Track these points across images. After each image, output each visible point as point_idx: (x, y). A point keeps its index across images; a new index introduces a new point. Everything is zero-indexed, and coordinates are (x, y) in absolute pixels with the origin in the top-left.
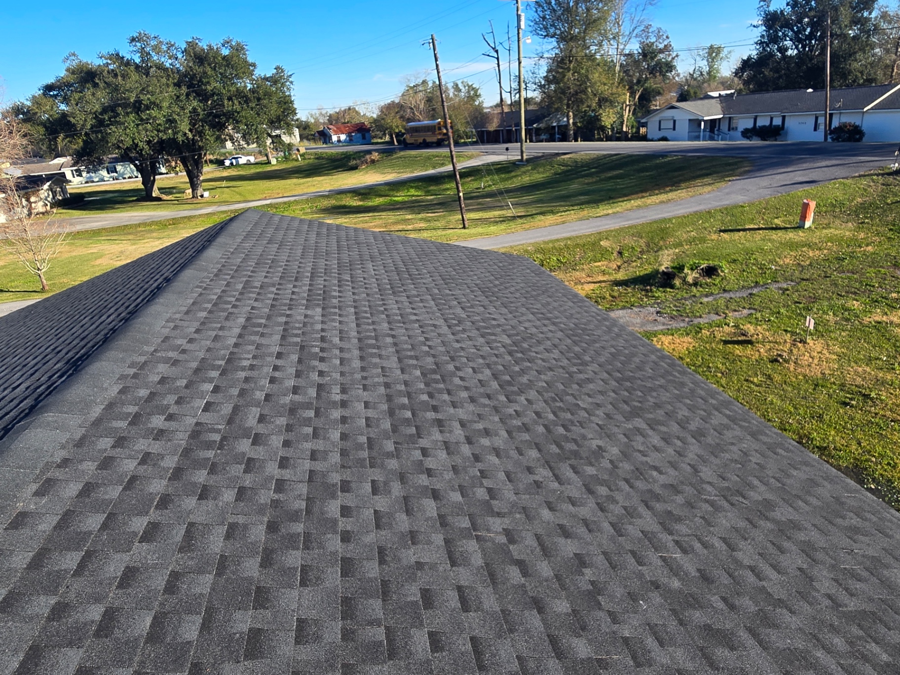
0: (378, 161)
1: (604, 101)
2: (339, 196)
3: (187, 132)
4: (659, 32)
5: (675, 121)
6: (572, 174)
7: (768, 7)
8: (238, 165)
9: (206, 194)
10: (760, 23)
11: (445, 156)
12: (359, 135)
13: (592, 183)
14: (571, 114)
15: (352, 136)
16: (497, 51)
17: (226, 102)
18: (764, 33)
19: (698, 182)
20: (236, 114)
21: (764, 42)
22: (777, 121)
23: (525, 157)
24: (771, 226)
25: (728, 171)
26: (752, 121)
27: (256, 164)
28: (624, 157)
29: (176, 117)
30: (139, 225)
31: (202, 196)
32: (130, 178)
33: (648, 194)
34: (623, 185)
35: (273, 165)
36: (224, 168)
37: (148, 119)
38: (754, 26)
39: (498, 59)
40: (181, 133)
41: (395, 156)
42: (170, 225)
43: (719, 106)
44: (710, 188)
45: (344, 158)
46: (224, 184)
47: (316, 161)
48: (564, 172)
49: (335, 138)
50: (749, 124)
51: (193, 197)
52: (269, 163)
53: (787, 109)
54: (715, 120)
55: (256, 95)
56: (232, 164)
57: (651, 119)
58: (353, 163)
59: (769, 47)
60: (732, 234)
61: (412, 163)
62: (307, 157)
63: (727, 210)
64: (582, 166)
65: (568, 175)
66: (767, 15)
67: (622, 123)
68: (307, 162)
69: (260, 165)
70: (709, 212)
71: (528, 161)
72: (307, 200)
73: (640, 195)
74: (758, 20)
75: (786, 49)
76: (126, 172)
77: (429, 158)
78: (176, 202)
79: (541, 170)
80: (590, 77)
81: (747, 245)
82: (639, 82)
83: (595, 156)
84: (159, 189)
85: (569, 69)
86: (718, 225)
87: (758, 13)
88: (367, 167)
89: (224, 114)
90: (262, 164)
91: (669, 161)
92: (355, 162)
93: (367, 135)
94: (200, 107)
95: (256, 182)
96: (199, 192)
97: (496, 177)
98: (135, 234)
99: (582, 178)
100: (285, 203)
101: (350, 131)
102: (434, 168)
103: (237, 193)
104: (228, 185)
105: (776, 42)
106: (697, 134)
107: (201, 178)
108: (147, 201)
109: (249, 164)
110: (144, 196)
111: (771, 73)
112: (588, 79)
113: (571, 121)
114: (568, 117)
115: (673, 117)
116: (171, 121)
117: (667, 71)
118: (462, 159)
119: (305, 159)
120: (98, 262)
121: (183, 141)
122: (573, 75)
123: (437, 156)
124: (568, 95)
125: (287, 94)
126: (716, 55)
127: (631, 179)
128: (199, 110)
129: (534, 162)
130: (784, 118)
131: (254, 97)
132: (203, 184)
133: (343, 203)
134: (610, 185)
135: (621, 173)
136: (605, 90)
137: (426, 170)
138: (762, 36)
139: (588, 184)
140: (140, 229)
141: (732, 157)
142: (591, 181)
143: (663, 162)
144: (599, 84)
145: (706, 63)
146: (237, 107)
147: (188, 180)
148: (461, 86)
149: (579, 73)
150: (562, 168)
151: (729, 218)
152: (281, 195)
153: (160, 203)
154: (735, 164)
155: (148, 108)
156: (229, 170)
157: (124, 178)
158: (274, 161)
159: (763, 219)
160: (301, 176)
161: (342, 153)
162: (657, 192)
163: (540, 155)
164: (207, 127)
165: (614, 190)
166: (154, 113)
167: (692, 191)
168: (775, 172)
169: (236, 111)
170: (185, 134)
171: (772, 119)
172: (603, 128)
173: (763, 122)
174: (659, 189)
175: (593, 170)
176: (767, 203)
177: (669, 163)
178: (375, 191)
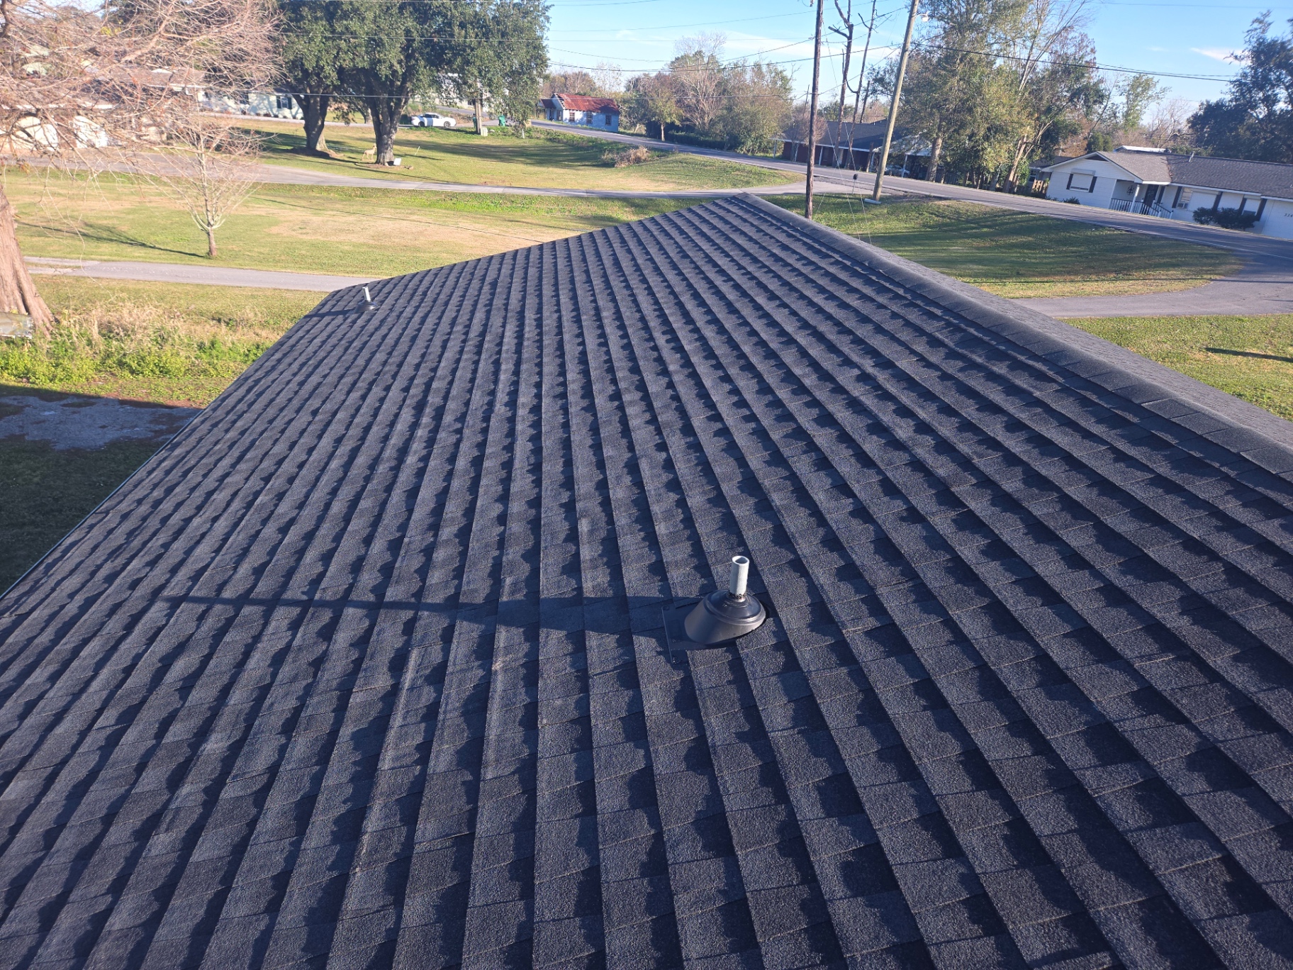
0: (645, 160)
1: (996, 130)
2: (602, 202)
3: (395, 64)
4: (1082, 40)
5: (1095, 179)
6: (951, 231)
7: (1264, 31)
8: (430, 127)
9: (397, 161)
10: (1247, 53)
11: (750, 172)
12: (603, 117)
13: (985, 248)
14: (940, 141)
15: (591, 116)
16: (851, 28)
17: (456, 29)
18: (1248, 71)
19: (1161, 273)
20: (468, 51)
21: (1245, 84)
22: (1252, 206)
23: (879, 194)
24: (1284, 355)
25: (1205, 265)
26: (1213, 198)
27: (458, 130)
28: (1035, 219)
29: (385, 38)
30: (312, 188)
31: (391, 163)
32: (267, 115)
33: (1079, 278)
34: (1036, 258)
35: (484, 138)
36: (411, 128)
37: (343, 33)
38: (1236, 57)
39: (850, 38)
40: (388, 64)
41: (671, 158)
42: (356, 196)
43: (1165, 168)
44: (1182, 285)
45: (592, 147)
46: (417, 151)
47: (548, 143)
48: (940, 226)
49: (566, 115)
50: (1208, 203)
51: (378, 162)
52: (477, 132)
53: (1271, 190)
54: (1157, 186)
55: (500, 27)
56: (422, 124)
57: (1060, 170)
58: (607, 156)
59: (1250, 92)
60: (1226, 356)
61: (700, 171)
62: (533, 134)
63: (1216, 322)
64: (968, 221)
65: (946, 231)
66: (1260, 44)
67: (1010, 169)
68: (534, 142)
69: (463, 134)
70: (1191, 320)
71: (884, 200)
72: (557, 198)
73: (1068, 278)
74: (1243, 49)
75: (1275, 101)
76: (261, 106)
77: (725, 170)
78: (352, 165)
79: (902, 216)
80: (985, 89)
81: (1253, 376)
82: (1049, 110)
83: (988, 209)
84: (327, 142)
85: (954, 74)
86: (1203, 339)
87: (1247, 39)
88: (628, 166)
89: (452, 48)
90: (467, 132)
91: (1106, 235)
92: (610, 156)
93: (613, 119)
94: (416, 29)
95: (464, 158)
96: (388, 156)
97: (833, 216)
98: (310, 199)
99: (968, 238)
100: (524, 197)
101: (591, 108)
102: (734, 185)
103: (440, 168)
104: (422, 154)
105: (1261, 88)
106: (1124, 203)
107: (394, 137)
108: (308, 155)
109: (446, 128)
110: (305, 147)
111: (1248, 133)
112: (980, 93)
113: (938, 152)
114: (934, 143)
115: (1094, 172)
116: (375, 43)
117: (1095, 102)
118: (779, 180)
119: (530, 137)
120: (275, 230)
121: (386, 76)
122: (958, 82)
123: (738, 170)
124: (944, 111)
125: (538, 34)
126: (1143, 91)
127: (1046, 253)
128: (415, 34)
129: (893, 202)
130: (1264, 202)
131: (499, 30)
132: (395, 147)
133: (609, 213)
134: (1014, 255)
135: (1030, 241)
136: (1001, 113)
137: (722, 187)
138: (1245, 75)
139: (978, 248)
140: (314, 194)
141: (1209, 246)
142: (982, 245)
143: (1097, 236)
144: (995, 103)
145: (1125, 101)
146: (472, 40)
147: (374, 136)
148: (764, 69)
149: (968, 82)
150: (936, 219)
151: (1221, 332)
152: (507, 184)
153: (328, 161)
154: (1217, 256)
155: (345, 16)
156: (418, 133)
157: (258, 115)
158: (484, 132)
159: (1271, 343)
160: (528, 161)
161: (590, 140)
162: (1094, 277)
163: (902, 194)
164: (422, 63)
165: (1023, 264)
166: (354, 24)
167: (1154, 286)
168: (1280, 279)
169: (469, 46)
170: (391, 66)
171: (1244, 201)
172: (980, 171)
173: (1230, 202)
174: (1097, 274)
175: (985, 230)
176: (1278, 322)
177: (1107, 238)
178: (656, 205)
